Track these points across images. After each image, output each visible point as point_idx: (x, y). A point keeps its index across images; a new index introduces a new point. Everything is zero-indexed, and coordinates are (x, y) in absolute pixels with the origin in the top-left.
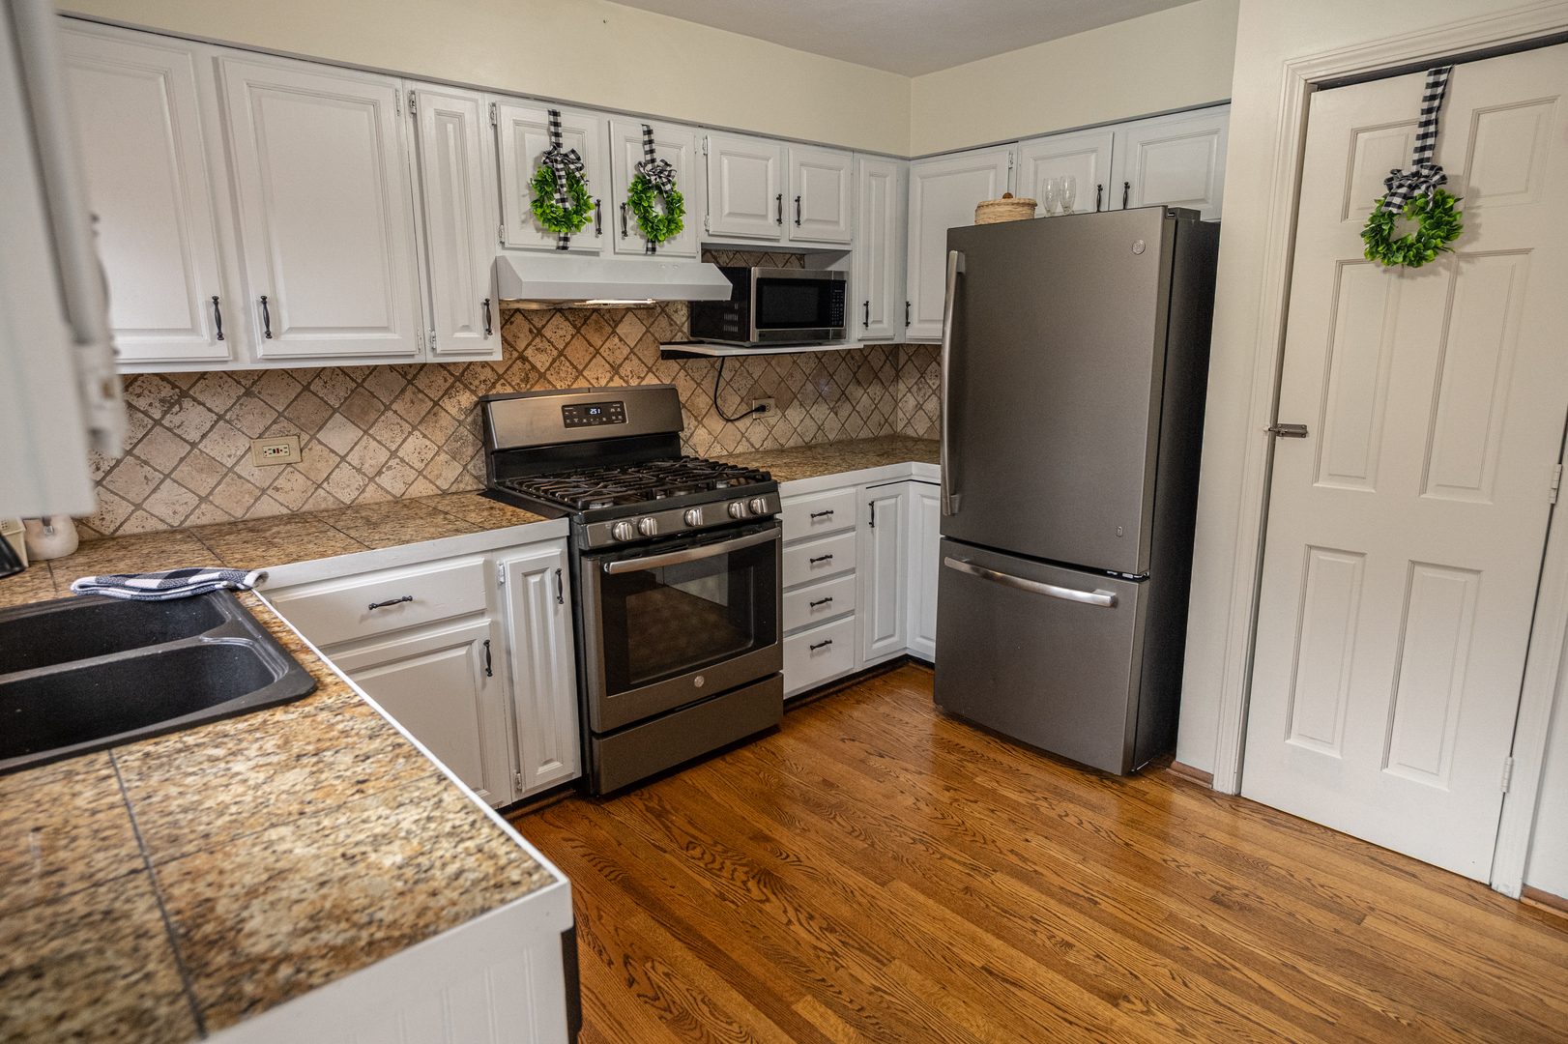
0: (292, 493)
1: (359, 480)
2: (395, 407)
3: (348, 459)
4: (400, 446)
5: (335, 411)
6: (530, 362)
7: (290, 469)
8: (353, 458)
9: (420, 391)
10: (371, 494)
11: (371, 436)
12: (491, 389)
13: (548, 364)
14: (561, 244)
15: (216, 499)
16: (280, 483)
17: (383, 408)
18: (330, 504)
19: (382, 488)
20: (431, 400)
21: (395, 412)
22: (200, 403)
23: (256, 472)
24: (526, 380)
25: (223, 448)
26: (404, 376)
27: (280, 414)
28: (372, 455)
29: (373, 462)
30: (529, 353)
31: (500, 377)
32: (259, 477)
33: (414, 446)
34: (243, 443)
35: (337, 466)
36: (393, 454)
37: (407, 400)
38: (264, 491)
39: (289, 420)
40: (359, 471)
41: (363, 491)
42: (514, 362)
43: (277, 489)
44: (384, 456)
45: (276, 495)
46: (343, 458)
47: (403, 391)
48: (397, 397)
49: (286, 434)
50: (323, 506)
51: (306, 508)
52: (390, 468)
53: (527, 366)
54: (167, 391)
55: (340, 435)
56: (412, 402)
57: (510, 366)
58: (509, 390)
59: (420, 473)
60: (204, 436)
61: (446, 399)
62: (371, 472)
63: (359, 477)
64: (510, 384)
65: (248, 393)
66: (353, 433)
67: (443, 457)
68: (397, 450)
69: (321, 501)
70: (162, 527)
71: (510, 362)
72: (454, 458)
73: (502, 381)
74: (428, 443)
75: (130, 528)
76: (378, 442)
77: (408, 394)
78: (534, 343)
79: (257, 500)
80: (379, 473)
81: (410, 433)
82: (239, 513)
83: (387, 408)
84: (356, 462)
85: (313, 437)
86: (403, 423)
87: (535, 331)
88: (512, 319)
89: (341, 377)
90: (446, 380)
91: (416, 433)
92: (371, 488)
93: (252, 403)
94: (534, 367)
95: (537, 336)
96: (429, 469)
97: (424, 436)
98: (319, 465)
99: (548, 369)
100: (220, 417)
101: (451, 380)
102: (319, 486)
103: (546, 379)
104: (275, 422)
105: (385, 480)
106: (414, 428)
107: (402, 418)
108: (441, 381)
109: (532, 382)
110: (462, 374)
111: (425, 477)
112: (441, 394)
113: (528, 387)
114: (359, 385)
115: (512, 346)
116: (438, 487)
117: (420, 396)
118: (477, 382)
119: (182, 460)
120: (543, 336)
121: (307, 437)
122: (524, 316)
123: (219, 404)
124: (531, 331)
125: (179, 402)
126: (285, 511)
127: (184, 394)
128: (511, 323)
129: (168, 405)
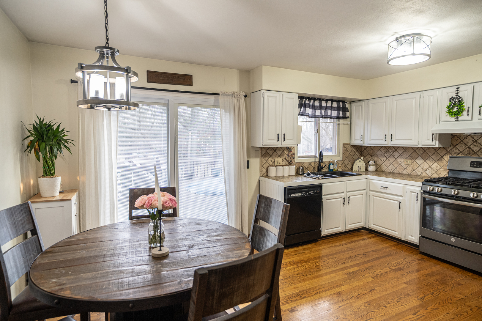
0: (409, 171)
1: (422, 171)
2: (432, 156)
3: (420, 166)
4: (432, 165)
5: (419, 156)
6: (471, 149)
7: (409, 166)
8: (422, 166)
9: (438, 154)
10: (424, 174)
11: (426, 162)
12: (457, 155)
13: (478, 150)
14: (456, 119)
15: (397, 169)
16: (407, 168)
17: (429, 156)
18: (416, 174)
19: (427, 173)
20: (441, 156)
21: (432, 158)
22: (398, 152)
23: (404, 165)
24: (469, 154)
25: (400, 160)
26: (435, 150)
27: (410, 155)
28: (425, 165)
29: (425, 168)
30: (471, 147)
31: (461, 152)
32: (404, 166)
33: (435, 166)
34: (403, 160)
35: (418, 167)
36: (430, 167)
37: (435, 155)
38: (405, 169)
39: (411, 157)
40: (422, 169)
41: (422, 173)
42: (466, 148)
43: (407, 169)
44: (428, 166)
45: (407, 170)
46: (419, 166)
47: (434, 153)
48: (432, 155)
49: (410, 159)
50: (414, 174)
51: (411, 174)
52: (429, 169)
53: (470, 150)
54: (394, 150)
55: (419, 161)
56: (436, 156)
57: (465, 150)
58: (463, 156)
59: (436, 172)
60: (397, 158)
61: (444, 156)
62: (425, 169)
63: (422, 170)
64: (464, 154)
65: (405, 151)
66: (422, 161)
67: (442, 169)
68: (431, 166)
69: (414, 173)
70: (390, 171)
71: (465, 148)
72: (445, 170)
73: (461, 153)
74: (438, 165)
75: (386, 171)
76: (427, 164)
77: (435, 154)
78: (473, 144)
79: (403, 170)
80: (426, 170)
81: (435, 163)
82: (400, 172)
83: (430, 156)
84: (422, 167)
85: (415, 160)
86: (433, 160)
87: (475, 141)
88: (467, 138)
89: (422, 149)
90: (445, 152)
91: (436, 163)
92: (424, 173)
93: (405, 153)
94: (472, 150)
95: (475, 142)
96: (438, 171)
97: (438, 164)
98: (415, 166)
99: (478, 151)
100: (400, 155)
101: (446, 152)
102: (414, 170)
103: (476, 154)
104: (408, 157)
105: (427, 172)
106: (436, 162)
107: (433, 159)
108: (444, 152)
109: (471, 154)
110: (450, 151)
111: (437, 173)
112: (443, 155)
113: (470, 155)
114: (425, 151)
115: (466, 144)
116: (440, 176)
117: (438, 155)
118: (454, 153)
119: (394, 161)
120: (477, 142)
121: (413, 160)
122: (471, 137)
123: (400, 152)
124: (473, 141)
125: (395, 151)
126: (408, 174)
127: (396, 150)
128: (466, 139)
129: (394, 152)
